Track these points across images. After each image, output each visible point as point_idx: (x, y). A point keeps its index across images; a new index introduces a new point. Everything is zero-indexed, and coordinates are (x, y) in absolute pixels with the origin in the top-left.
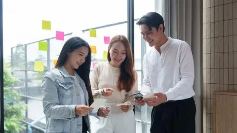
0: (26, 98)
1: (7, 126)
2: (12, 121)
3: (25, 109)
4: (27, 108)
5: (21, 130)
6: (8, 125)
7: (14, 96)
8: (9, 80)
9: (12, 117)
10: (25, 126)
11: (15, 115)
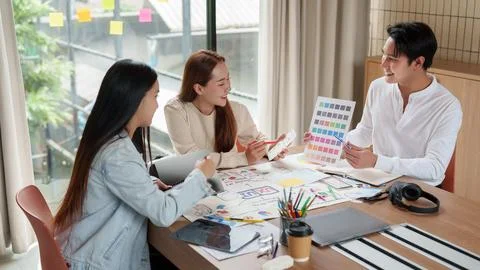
0: (71, 48)
1: (31, 110)
2: (41, 100)
3: (68, 74)
4: (73, 72)
5: (61, 120)
6: (34, 109)
7: (41, 44)
8: (28, 8)
9: (39, 92)
10: (69, 112)
11: (46, 88)
